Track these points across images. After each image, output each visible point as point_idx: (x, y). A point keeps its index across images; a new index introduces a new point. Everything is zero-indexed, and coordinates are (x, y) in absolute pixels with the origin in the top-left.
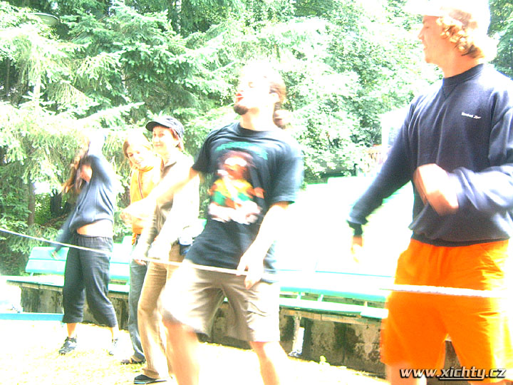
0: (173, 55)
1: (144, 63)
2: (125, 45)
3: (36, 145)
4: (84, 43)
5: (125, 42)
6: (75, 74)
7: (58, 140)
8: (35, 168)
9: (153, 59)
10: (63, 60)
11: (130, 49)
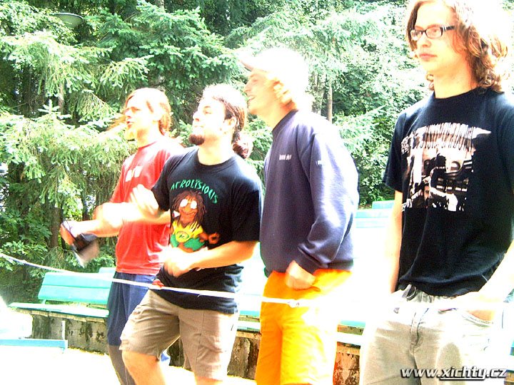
0: (206, 57)
1: (174, 67)
2: (152, 48)
3: (54, 161)
4: (108, 47)
5: (153, 45)
6: (99, 81)
7: (79, 155)
8: (53, 186)
9: (184, 62)
10: (85, 66)
11: (158, 52)
